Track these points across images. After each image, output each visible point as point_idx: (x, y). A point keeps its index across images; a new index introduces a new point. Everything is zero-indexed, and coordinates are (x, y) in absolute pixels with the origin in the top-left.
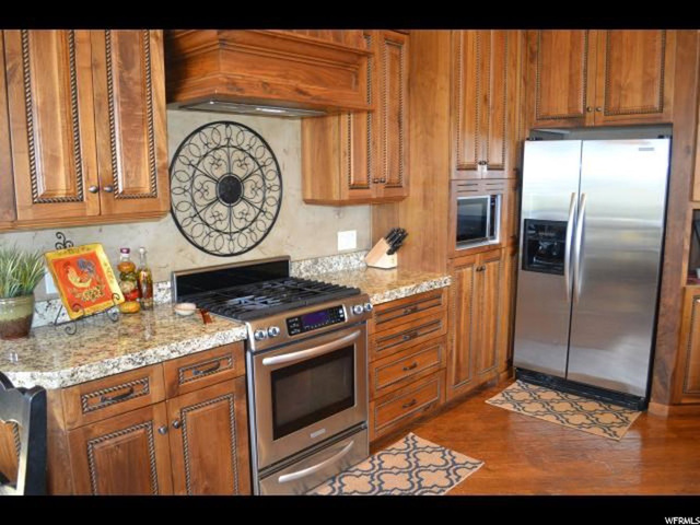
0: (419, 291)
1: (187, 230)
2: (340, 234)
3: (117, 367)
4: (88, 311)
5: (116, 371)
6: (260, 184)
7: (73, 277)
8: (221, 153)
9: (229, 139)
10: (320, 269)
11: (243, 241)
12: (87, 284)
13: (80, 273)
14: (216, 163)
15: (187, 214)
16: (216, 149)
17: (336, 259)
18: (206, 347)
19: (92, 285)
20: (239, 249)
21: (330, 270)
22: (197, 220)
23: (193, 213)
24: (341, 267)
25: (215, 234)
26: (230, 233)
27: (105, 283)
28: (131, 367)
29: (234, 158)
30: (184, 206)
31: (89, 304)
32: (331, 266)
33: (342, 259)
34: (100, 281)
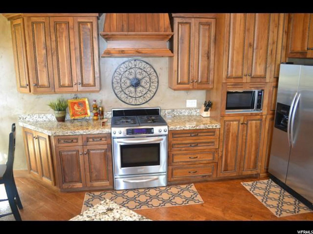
0: (197, 128)
1: (119, 95)
2: (188, 101)
3: (67, 133)
4: (76, 117)
5: (67, 134)
6: (148, 81)
7: (76, 107)
8: (132, 70)
9: (135, 65)
10: (175, 113)
11: (141, 100)
12: (80, 110)
13: (78, 106)
14: (130, 74)
15: (119, 90)
16: (130, 69)
17: (183, 110)
18: (95, 133)
19: (82, 110)
20: (139, 103)
21: (180, 115)
22: (123, 93)
23: (121, 90)
24: (186, 114)
25: (129, 97)
26: (136, 98)
27: (86, 110)
28: (71, 134)
29: (137, 72)
30: (118, 88)
31: (79, 115)
32: (181, 113)
33: (187, 111)
34: (85, 109)
